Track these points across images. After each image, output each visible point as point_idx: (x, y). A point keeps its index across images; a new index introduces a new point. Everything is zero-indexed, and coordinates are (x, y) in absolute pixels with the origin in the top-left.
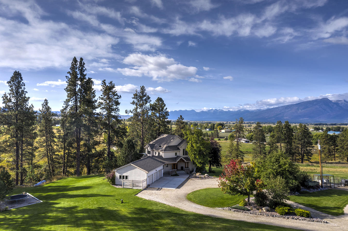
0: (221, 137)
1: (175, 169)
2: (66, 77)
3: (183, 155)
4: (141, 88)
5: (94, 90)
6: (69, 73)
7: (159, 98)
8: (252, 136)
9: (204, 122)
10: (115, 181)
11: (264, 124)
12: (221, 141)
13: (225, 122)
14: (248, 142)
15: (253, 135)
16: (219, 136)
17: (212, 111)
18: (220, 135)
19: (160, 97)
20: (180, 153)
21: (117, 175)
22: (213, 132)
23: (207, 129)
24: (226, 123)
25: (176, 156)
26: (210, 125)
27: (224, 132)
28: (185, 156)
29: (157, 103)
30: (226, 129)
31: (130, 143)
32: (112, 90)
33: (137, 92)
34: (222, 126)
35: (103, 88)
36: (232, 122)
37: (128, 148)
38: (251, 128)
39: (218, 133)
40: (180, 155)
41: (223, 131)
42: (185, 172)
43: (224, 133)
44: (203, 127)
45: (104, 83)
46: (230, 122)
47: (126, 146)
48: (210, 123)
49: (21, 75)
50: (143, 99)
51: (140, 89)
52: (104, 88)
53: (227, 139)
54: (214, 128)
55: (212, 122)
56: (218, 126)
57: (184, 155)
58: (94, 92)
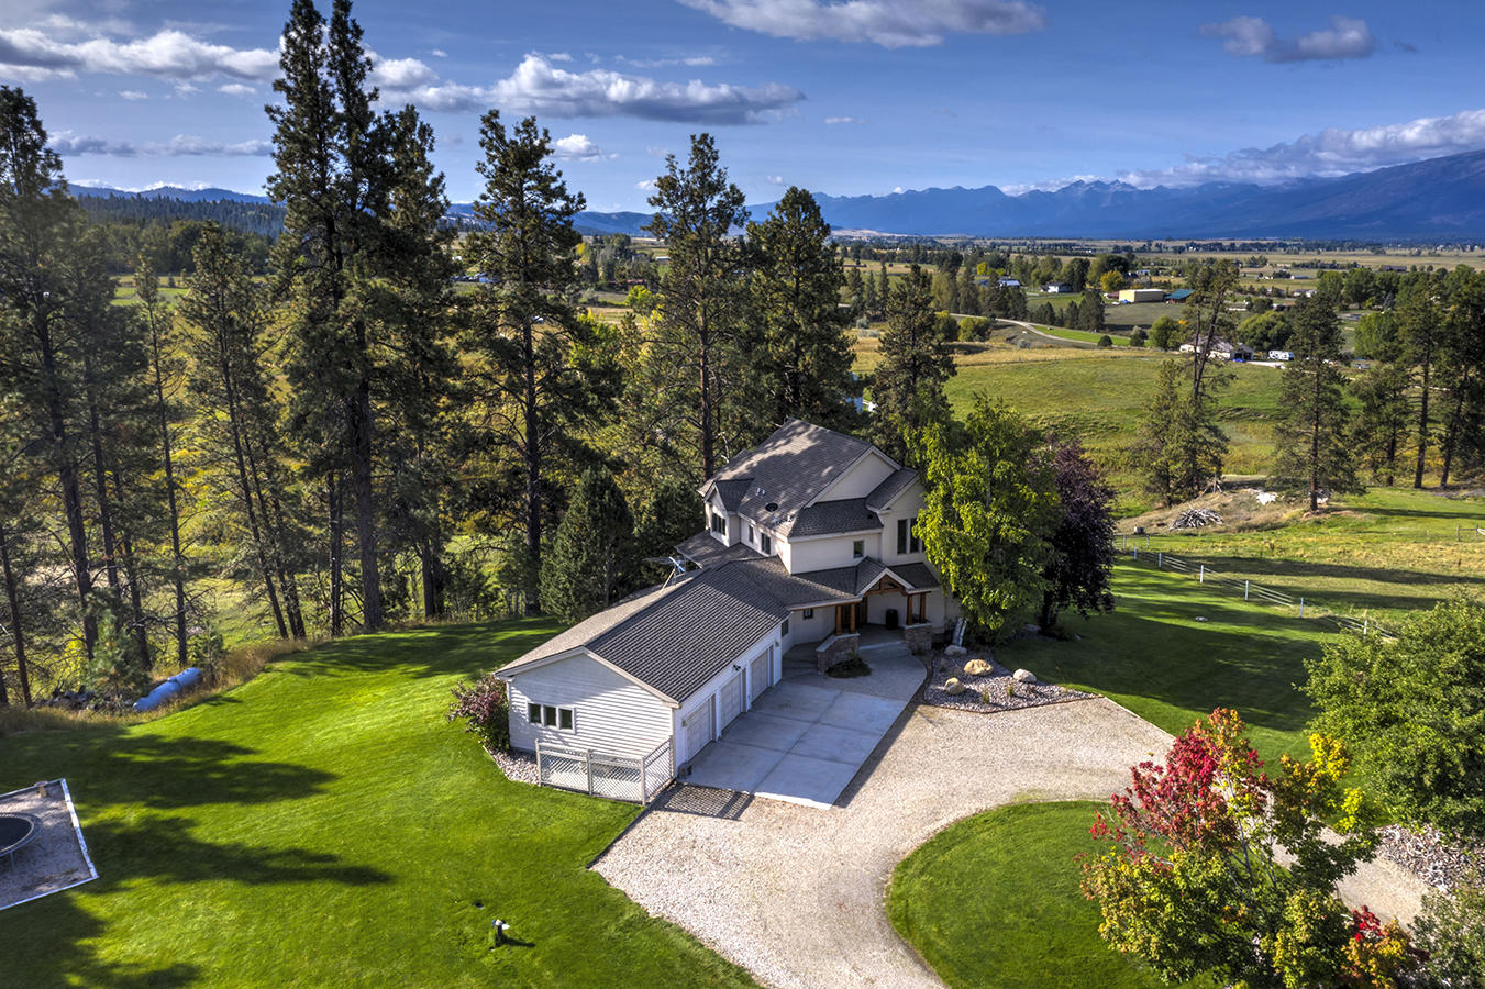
0: (1115, 328)
1: (850, 632)
2: (269, 110)
3: (896, 550)
4: (695, 149)
5: (435, 174)
6: (279, 85)
7: (794, 190)
8: (1268, 328)
9: (1038, 242)
10: (507, 733)
11: (1328, 249)
12: (1114, 353)
13: (1140, 244)
14: (1247, 357)
15: (1274, 324)
16: (1107, 321)
17: (1081, 191)
18: (1112, 315)
19: (800, 189)
20: (882, 543)
21: (520, 702)
22: (1078, 299)
23: (1052, 284)
24: (1142, 250)
25: (859, 560)
26: (1066, 260)
27: (1132, 299)
28: (908, 558)
29: (785, 219)
30: (1143, 286)
31: (602, 497)
32: (537, 166)
33: (673, 168)
34: (1122, 267)
35: (491, 159)
36: (1170, 244)
37: (595, 526)
38: (1261, 275)
39: (1101, 307)
40: (880, 551)
41: (1127, 295)
42: (905, 647)
43: (1129, 303)
44: (1033, 278)
45: (494, 126)
46: (1163, 243)
47: (579, 510)
48: (1067, 249)
49: (32, 111)
50: (708, 206)
51: (690, 150)
52: (495, 157)
53: (1139, 341)
54: (1083, 281)
55: (1074, 245)
56: (1104, 269)
57: (901, 549)
58: (438, 181)
